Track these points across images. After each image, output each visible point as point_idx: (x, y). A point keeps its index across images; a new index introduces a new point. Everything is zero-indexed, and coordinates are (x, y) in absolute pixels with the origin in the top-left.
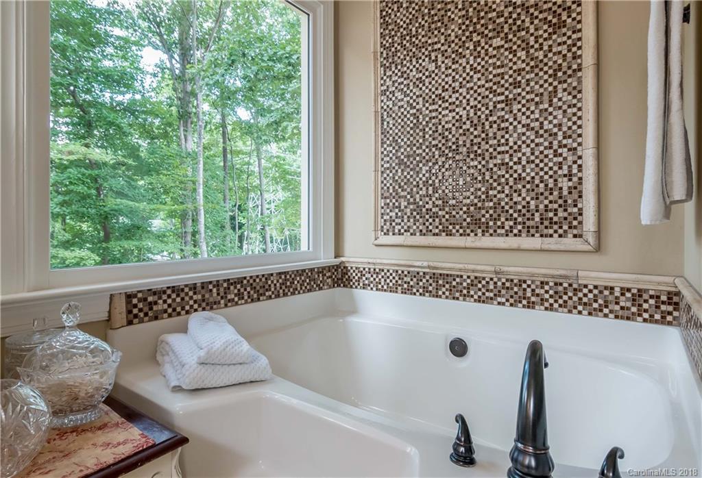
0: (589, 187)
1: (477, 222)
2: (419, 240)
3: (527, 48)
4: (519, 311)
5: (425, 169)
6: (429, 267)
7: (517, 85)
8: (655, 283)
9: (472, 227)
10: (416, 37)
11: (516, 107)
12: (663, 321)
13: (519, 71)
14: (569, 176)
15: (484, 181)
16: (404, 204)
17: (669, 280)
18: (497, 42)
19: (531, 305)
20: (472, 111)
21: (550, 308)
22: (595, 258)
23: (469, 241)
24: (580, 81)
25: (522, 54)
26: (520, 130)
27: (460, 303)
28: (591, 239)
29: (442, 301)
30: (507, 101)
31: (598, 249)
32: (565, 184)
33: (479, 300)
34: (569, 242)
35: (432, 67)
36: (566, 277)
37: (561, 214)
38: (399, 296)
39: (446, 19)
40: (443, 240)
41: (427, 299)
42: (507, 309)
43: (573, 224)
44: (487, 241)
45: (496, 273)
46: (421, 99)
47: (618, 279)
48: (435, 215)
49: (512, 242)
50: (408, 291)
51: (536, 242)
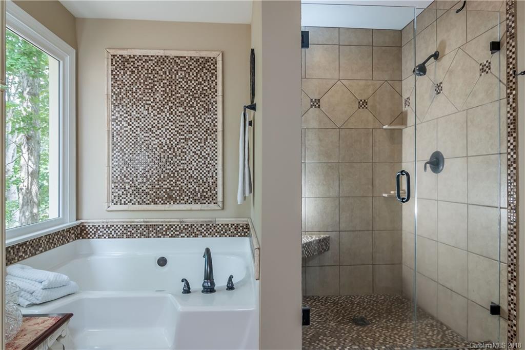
0: (220, 182)
1: (170, 197)
2: (137, 207)
3: (195, 116)
4: (191, 239)
5: (141, 168)
6: (144, 222)
7: (190, 132)
8: (242, 221)
9: (168, 200)
10: (136, 93)
11: (190, 143)
12: (245, 236)
13: (191, 126)
14: (212, 177)
15: (174, 177)
16: (127, 187)
17: (246, 219)
18: (181, 109)
19: (196, 236)
20: (168, 141)
21: (205, 236)
22: (222, 211)
23: (167, 207)
24: (216, 135)
25: (193, 118)
26: (192, 154)
27: (162, 239)
28: (221, 205)
29: (152, 239)
30: (186, 139)
31: (223, 208)
32: (210, 180)
33: (172, 236)
34: (212, 206)
35: (146, 113)
36: (211, 221)
37: (209, 194)
38: (125, 240)
39: (154, 89)
40: (152, 207)
41: (143, 239)
42: (186, 238)
43: (213, 198)
44: (176, 207)
45: (181, 222)
46: (139, 129)
47: (230, 221)
48: (147, 194)
49: (188, 206)
50: (131, 236)
51: (198, 206)
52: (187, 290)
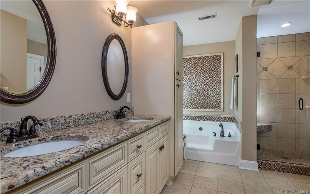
0: (222, 101)
1: (203, 107)
2: (191, 110)
3: (212, 77)
4: (211, 122)
5: (193, 96)
6: (194, 115)
7: (211, 83)
8: (231, 116)
9: (202, 107)
10: (191, 70)
11: (210, 87)
12: (232, 122)
13: (211, 81)
14: (219, 99)
15: (205, 99)
16: (188, 103)
17: (233, 116)
18: (207, 75)
19: (213, 121)
20: (202, 87)
21: (216, 121)
22: (223, 112)
23: (202, 110)
24: (221, 84)
25: (212, 78)
26: (211, 91)
27: (200, 121)
28: (223, 110)
29: (197, 121)
30: (209, 86)
31: (223, 111)
32: (218, 101)
33: (204, 120)
34: (219, 110)
35: (194, 77)
36: (219, 116)
37: (218, 106)
38: (187, 121)
39: (197, 69)
40: (197, 110)
41: (193, 121)
42: (209, 122)
43: (220, 107)
44: (205, 110)
45: (207, 115)
46: (192, 83)
47: (226, 116)
48: (195, 105)
49: (210, 110)
50: (190, 119)
51: (214, 110)
52: (215, 135)
